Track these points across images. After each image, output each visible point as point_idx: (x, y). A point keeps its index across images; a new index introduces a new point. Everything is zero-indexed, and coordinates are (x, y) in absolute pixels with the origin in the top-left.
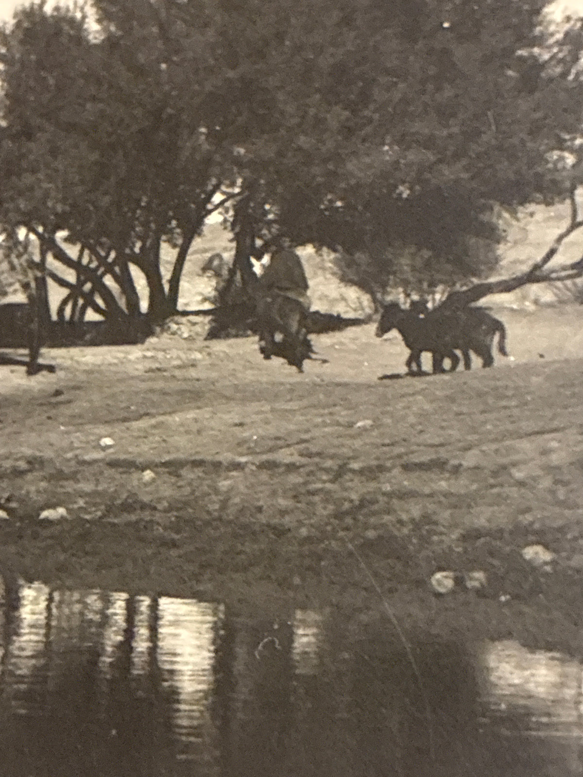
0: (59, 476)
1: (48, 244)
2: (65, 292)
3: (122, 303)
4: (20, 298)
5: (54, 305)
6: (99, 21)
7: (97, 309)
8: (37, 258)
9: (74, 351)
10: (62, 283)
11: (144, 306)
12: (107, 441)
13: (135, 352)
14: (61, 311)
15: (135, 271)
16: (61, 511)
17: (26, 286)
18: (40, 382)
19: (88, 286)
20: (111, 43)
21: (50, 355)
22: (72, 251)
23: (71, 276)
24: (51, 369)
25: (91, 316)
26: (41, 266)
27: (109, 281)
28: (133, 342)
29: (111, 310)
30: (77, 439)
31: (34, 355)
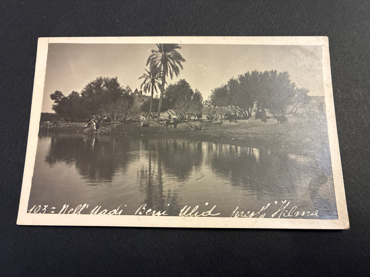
0: (240, 134)
1: (236, 108)
2: (238, 113)
3: (245, 115)
4: (233, 114)
5: (237, 115)
6: (240, 81)
7: (242, 115)
8: (235, 109)
9: (240, 120)
10: (238, 112)
11: (248, 115)
12: (245, 131)
13: (247, 121)
14: (238, 115)
15: (246, 111)
16: (241, 138)
17: (234, 113)
18: (237, 124)
19: (241, 113)
20: (241, 84)
21: (238, 121)
22: (239, 109)
23: (239, 112)
24: (238, 122)
25: (242, 116)
26: (235, 110)
27: (243, 112)
28: (247, 119)
29: (244, 116)
30: (242, 130)
31: (236, 121)
